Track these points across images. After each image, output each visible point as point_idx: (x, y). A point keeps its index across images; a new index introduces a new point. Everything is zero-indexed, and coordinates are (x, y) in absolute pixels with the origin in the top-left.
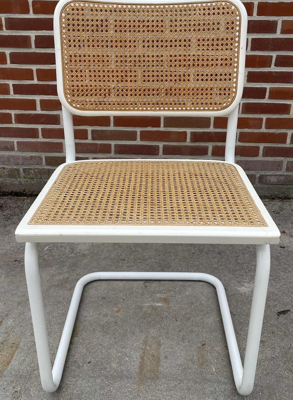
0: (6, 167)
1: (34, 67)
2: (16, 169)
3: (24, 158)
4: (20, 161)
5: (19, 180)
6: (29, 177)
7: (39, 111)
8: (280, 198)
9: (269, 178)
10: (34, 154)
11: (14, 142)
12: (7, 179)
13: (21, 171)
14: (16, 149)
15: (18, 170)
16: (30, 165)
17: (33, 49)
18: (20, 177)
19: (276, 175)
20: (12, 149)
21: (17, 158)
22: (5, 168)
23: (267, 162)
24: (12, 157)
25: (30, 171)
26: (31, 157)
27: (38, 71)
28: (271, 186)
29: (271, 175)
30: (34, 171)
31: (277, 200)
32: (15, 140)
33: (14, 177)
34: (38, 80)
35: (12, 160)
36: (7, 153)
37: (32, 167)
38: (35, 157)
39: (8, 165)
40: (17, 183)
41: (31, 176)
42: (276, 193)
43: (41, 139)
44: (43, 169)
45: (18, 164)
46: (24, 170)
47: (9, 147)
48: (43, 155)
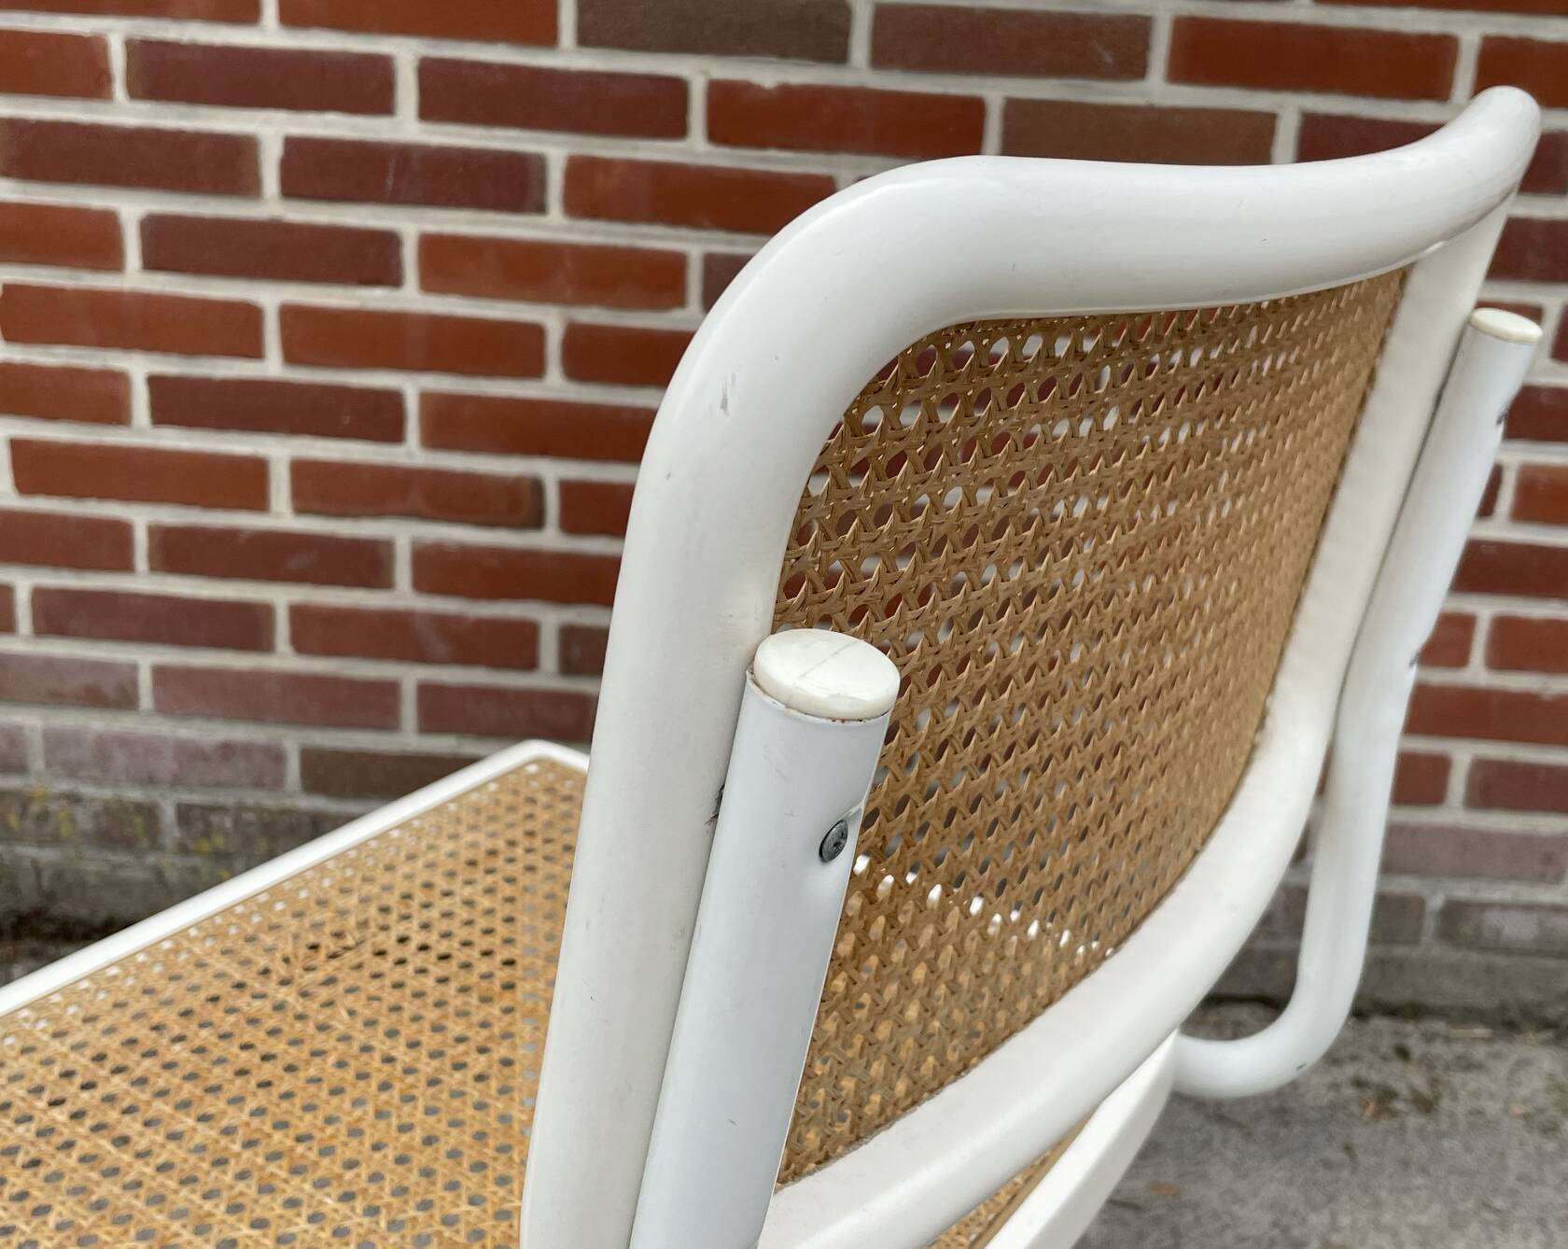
0: (87, 790)
1: (270, 297)
2: (139, 808)
3: (191, 755)
4: (167, 767)
5: (151, 859)
6: (205, 846)
7: (281, 515)
8: (1547, 1025)
9: (1492, 918)
10: (241, 733)
11: (134, 668)
12: (90, 852)
13: (168, 814)
14: (146, 698)
15: (149, 812)
16: (219, 785)
17: (271, 205)
18: (156, 846)
19: (1529, 908)
20: (124, 699)
21: (150, 748)
22: (74, 799)
23: (1487, 838)
24: (124, 742)
25: (215, 819)
26: (227, 750)
27: (290, 315)
28: (1500, 960)
29: (1504, 907)
30: (237, 822)
31: (1531, 1036)
32: (145, 659)
33: (128, 844)
34: (291, 357)
35: (120, 758)
36: (97, 723)
37: (226, 798)
38: (247, 750)
39: (98, 782)
40: (138, 874)
41: (219, 841)
42: (1529, 995)
43: (284, 659)
44: (284, 812)
45: (151, 780)
46: (184, 813)
47: (109, 689)
48: (292, 741)
